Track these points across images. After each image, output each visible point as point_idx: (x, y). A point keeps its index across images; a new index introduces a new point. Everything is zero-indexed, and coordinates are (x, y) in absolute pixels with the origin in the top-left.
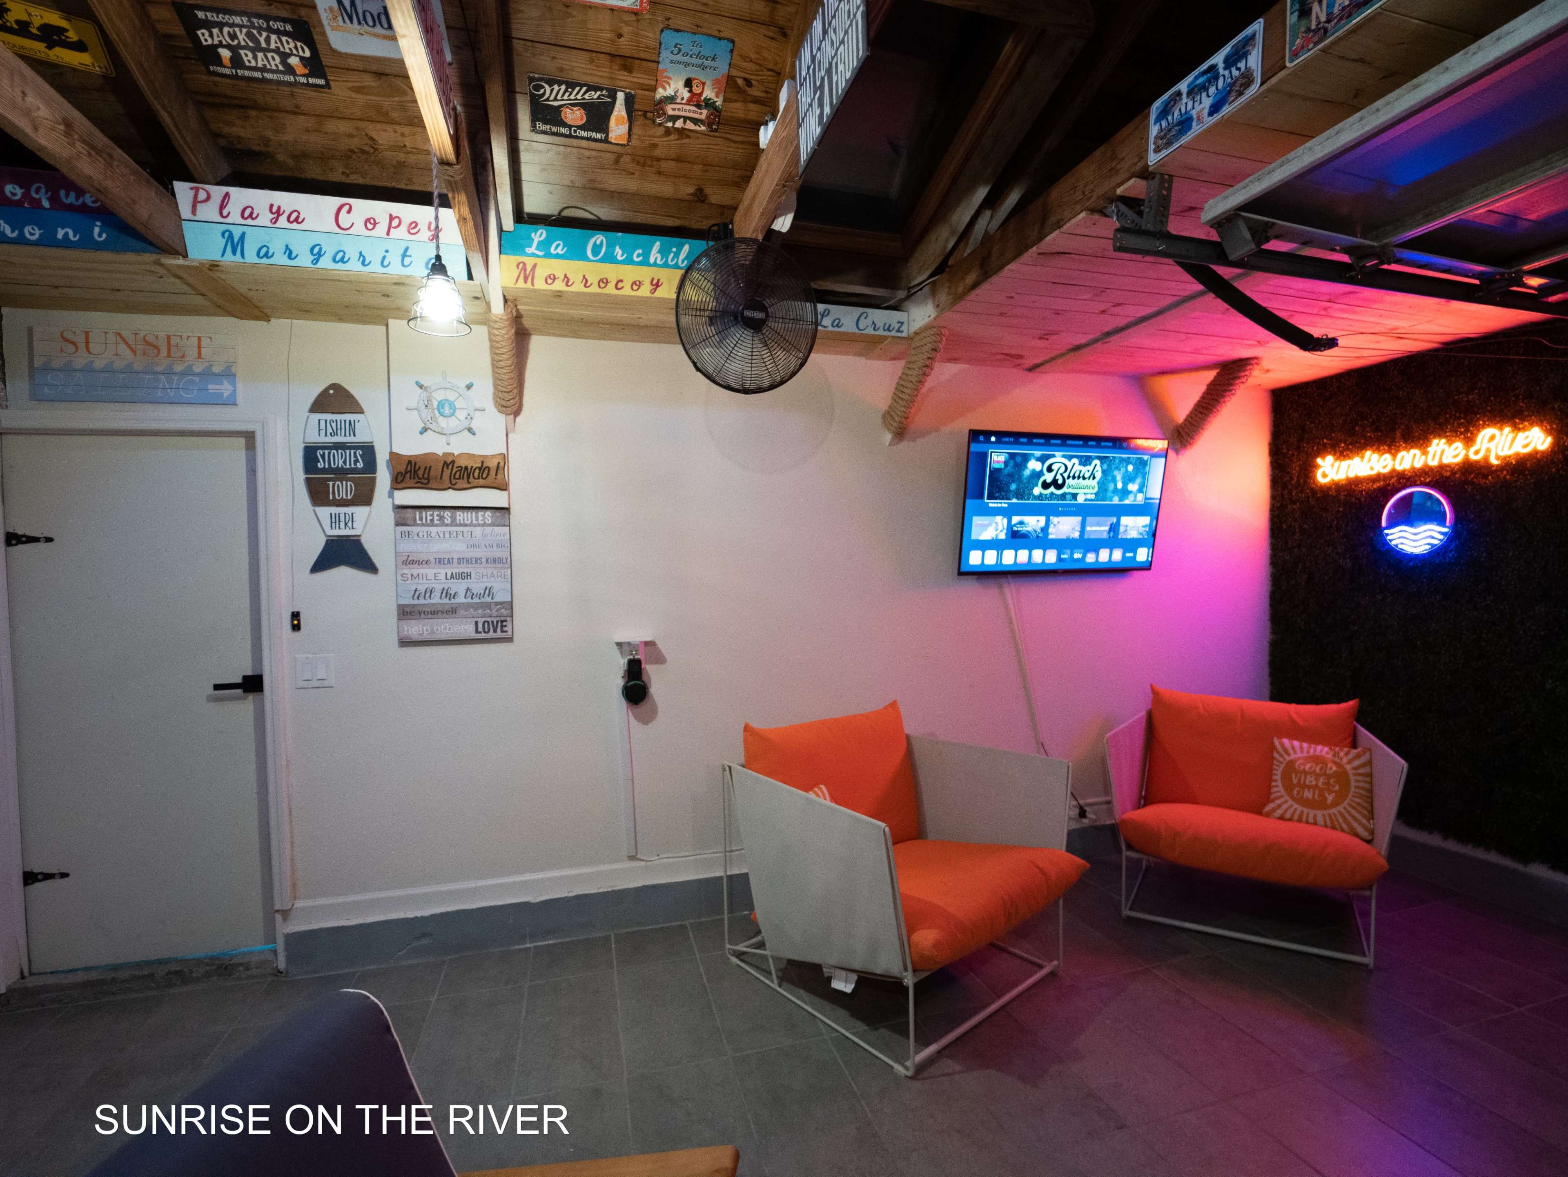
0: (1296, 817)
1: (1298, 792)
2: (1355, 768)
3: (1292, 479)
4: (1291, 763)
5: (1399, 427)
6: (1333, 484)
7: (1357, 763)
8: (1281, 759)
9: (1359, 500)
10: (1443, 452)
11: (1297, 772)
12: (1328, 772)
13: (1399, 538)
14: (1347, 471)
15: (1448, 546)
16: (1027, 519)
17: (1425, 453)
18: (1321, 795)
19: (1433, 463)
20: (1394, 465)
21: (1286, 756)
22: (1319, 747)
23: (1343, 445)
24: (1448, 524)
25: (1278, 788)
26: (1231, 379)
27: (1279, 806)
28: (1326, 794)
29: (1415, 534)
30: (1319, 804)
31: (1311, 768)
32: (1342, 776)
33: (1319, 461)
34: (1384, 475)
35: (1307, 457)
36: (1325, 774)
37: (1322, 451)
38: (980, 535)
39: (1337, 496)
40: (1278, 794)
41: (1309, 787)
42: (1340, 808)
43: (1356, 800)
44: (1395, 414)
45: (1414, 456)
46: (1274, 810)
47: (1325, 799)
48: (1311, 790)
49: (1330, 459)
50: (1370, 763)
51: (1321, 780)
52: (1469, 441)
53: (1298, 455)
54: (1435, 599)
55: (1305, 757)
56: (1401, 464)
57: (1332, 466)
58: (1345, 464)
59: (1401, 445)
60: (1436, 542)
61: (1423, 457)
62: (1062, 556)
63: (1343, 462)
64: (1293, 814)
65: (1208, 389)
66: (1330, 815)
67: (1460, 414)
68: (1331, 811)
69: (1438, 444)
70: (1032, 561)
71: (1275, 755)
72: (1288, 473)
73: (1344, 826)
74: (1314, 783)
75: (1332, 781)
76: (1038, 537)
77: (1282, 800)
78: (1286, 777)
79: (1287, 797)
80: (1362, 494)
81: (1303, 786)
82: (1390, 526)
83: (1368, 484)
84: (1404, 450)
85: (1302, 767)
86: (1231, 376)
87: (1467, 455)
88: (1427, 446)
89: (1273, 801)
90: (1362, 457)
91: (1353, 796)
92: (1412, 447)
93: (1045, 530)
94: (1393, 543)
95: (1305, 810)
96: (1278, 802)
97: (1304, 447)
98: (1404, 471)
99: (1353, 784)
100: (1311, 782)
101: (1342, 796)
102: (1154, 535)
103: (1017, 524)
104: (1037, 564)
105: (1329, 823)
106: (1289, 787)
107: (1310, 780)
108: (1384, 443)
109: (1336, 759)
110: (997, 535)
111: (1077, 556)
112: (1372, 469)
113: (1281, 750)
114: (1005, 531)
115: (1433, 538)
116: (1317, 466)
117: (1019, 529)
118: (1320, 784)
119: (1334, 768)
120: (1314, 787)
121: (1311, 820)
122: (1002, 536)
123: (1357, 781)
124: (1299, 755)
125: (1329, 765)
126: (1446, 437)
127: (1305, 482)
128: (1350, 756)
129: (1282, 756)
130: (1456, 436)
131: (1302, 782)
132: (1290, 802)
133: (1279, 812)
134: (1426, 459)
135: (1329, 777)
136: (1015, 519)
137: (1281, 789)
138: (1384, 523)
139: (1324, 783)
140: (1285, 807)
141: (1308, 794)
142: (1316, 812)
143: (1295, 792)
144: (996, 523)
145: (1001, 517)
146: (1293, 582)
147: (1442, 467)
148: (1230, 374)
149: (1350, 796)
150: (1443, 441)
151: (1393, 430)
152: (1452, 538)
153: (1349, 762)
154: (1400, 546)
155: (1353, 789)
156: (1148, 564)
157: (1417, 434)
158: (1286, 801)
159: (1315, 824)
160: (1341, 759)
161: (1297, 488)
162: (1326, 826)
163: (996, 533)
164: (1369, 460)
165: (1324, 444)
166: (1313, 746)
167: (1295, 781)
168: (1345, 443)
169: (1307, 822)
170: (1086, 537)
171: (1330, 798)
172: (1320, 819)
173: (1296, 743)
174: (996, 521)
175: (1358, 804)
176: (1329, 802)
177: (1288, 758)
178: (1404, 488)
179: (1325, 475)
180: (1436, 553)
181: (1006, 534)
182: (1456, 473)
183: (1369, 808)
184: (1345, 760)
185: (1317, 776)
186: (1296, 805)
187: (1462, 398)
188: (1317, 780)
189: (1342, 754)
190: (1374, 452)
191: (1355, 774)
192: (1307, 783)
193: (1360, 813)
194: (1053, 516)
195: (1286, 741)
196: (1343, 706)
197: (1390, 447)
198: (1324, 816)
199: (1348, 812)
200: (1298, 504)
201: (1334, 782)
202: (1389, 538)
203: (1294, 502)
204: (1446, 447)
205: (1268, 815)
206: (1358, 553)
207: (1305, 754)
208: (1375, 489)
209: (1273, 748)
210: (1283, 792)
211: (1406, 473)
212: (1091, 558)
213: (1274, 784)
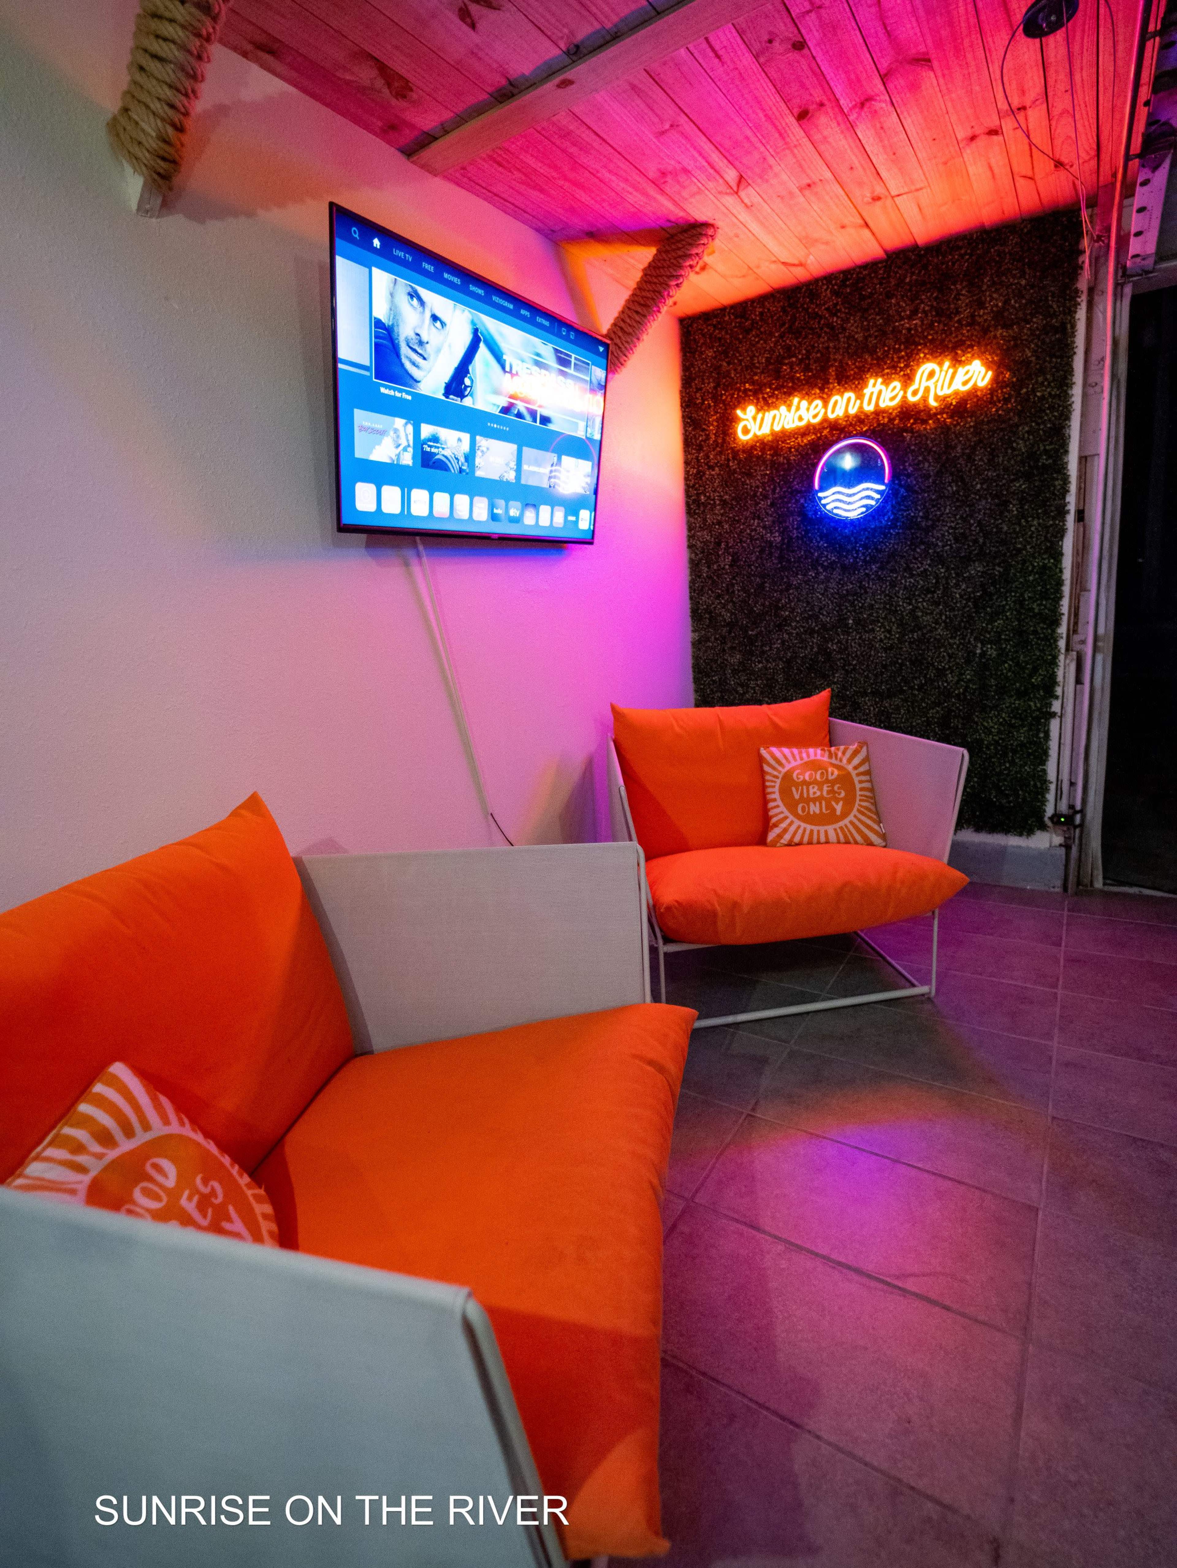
0: (806, 839)
1: (803, 809)
2: (855, 768)
3: (708, 437)
4: (787, 777)
5: (832, 366)
6: (757, 442)
7: (856, 761)
8: (775, 773)
9: (788, 460)
10: (880, 392)
11: (797, 785)
12: (830, 778)
13: (833, 501)
14: (772, 425)
15: (884, 507)
16: (444, 433)
17: (860, 397)
18: (829, 806)
19: (869, 408)
20: (826, 413)
21: (780, 768)
22: (811, 751)
23: (768, 390)
24: (886, 481)
25: (778, 809)
26: (680, 257)
27: (785, 830)
28: (833, 803)
29: (850, 496)
30: (830, 818)
31: (811, 776)
32: (845, 780)
33: (739, 412)
34: (814, 426)
35: (726, 409)
36: (827, 781)
37: (741, 401)
38: (371, 452)
39: (762, 455)
40: (782, 816)
41: (814, 800)
42: (851, 817)
43: (864, 804)
44: (828, 348)
45: (849, 400)
46: (780, 836)
47: (834, 810)
48: (817, 804)
49: (751, 409)
50: (866, 759)
51: (825, 788)
52: (908, 379)
53: (715, 406)
54: (871, 569)
55: (801, 765)
56: (833, 412)
57: (754, 418)
58: (769, 415)
59: (834, 387)
60: (873, 503)
61: (858, 402)
62: (495, 511)
63: (767, 413)
64: (802, 837)
65: (645, 275)
66: (841, 828)
67: (900, 345)
68: (841, 824)
69: (874, 385)
70: (456, 516)
71: (766, 768)
72: (704, 430)
73: (859, 838)
74: (818, 794)
75: (836, 788)
76: (461, 471)
77: (788, 821)
78: (785, 792)
79: (791, 817)
80: (791, 452)
81: (808, 800)
82: (822, 489)
83: (797, 439)
84: (838, 394)
85: (801, 777)
86: (680, 253)
87: (905, 397)
88: (862, 389)
89: (776, 825)
90: (789, 406)
91: (860, 800)
92: (846, 390)
93: (470, 458)
94: (828, 507)
95: (815, 828)
96: (783, 825)
97: (722, 395)
98: (836, 420)
99: (858, 786)
100: (815, 793)
101: (849, 802)
102: (596, 492)
103: (430, 440)
104: (461, 521)
105: (842, 839)
106: (792, 806)
107: (814, 791)
108: (813, 386)
109: (833, 761)
110: (398, 455)
111: (514, 512)
112: (801, 419)
113: (773, 762)
114: (411, 450)
115: (868, 497)
116: (736, 419)
117: (433, 450)
118: (825, 794)
119: (836, 772)
120: (819, 799)
121: (823, 839)
122: (407, 459)
123: (861, 782)
124: (793, 764)
125: (830, 770)
126: (883, 376)
127: (724, 440)
128: (849, 753)
129: (774, 768)
130: (895, 373)
131: (805, 796)
132: (797, 823)
133: (787, 837)
134: (862, 403)
135: (833, 783)
136: (427, 430)
137: (782, 808)
138: (816, 486)
139: (828, 792)
140: (792, 829)
141: (814, 809)
142: (826, 827)
143: (800, 811)
144: (396, 431)
145: (403, 421)
146: (715, 567)
147: (878, 413)
148: (679, 249)
149: (858, 802)
150: (880, 380)
151: (824, 369)
152: (887, 498)
153: (850, 761)
154: (835, 511)
155: (858, 793)
156: (589, 537)
157: (852, 372)
158: (791, 823)
159: (827, 842)
160: (841, 760)
161: (714, 449)
162: (839, 842)
163: (397, 451)
164: (798, 408)
165: (746, 390)
166: (803, 750)
167: (797, 797)
168: (771, 389)
169: (819, 843)
170: (523, 482)
171: (839, 808)
172: (832, 837)
173: (786, 751)
174: (396, 426)
175: (866, 808)
176: (838, 813)
177: (784, 771)
178: (839, 440)
179: (746, 431)
180: (873, 515)
181: (414, 458)
182: (894, 419)
183: (874, 810)
184: (845, 761)
185: (820, 785)
186: (803, 825)
187: (903, 325)
188: (821, 789)
189: (840, 754)
190: (802, 398)
191: (858, 775)
192: (811, 796)
193: (869, 818)
194: (481, 435)
195: (774, 750)
196: (816, 698)
197: (822, 389)
198: (835, 830)
199: (860, 820)
200: (717, 469)
201: (839, 788)
202: (823, 502)
203: (712, 468)
204: (883, 387)
205: (774, 844)
206: (787, 524)
207: (799, 762)
208: (806, 445)
209: (761, 759)
210: (787, 813)
211: (840, 421)
212: (529, 518)
213: (771, 805)
